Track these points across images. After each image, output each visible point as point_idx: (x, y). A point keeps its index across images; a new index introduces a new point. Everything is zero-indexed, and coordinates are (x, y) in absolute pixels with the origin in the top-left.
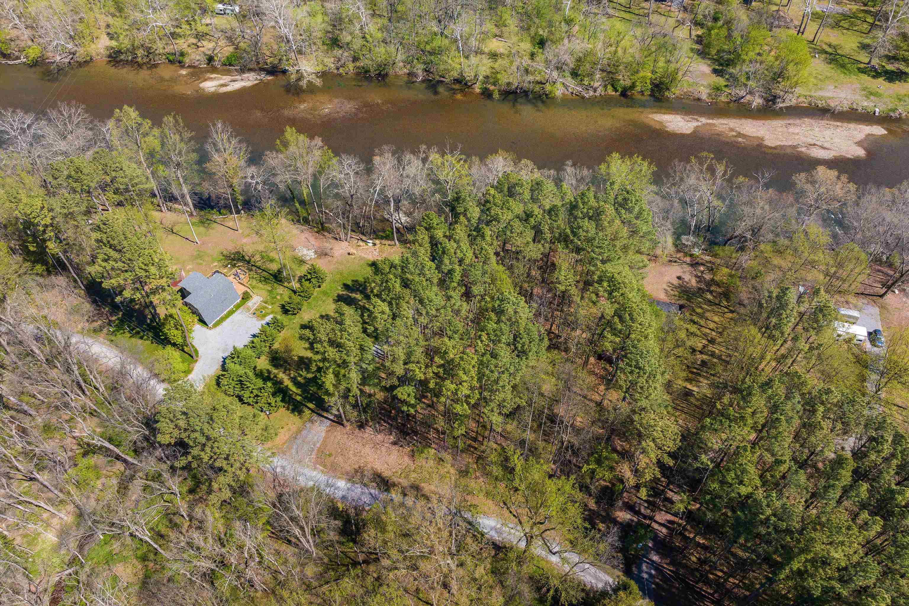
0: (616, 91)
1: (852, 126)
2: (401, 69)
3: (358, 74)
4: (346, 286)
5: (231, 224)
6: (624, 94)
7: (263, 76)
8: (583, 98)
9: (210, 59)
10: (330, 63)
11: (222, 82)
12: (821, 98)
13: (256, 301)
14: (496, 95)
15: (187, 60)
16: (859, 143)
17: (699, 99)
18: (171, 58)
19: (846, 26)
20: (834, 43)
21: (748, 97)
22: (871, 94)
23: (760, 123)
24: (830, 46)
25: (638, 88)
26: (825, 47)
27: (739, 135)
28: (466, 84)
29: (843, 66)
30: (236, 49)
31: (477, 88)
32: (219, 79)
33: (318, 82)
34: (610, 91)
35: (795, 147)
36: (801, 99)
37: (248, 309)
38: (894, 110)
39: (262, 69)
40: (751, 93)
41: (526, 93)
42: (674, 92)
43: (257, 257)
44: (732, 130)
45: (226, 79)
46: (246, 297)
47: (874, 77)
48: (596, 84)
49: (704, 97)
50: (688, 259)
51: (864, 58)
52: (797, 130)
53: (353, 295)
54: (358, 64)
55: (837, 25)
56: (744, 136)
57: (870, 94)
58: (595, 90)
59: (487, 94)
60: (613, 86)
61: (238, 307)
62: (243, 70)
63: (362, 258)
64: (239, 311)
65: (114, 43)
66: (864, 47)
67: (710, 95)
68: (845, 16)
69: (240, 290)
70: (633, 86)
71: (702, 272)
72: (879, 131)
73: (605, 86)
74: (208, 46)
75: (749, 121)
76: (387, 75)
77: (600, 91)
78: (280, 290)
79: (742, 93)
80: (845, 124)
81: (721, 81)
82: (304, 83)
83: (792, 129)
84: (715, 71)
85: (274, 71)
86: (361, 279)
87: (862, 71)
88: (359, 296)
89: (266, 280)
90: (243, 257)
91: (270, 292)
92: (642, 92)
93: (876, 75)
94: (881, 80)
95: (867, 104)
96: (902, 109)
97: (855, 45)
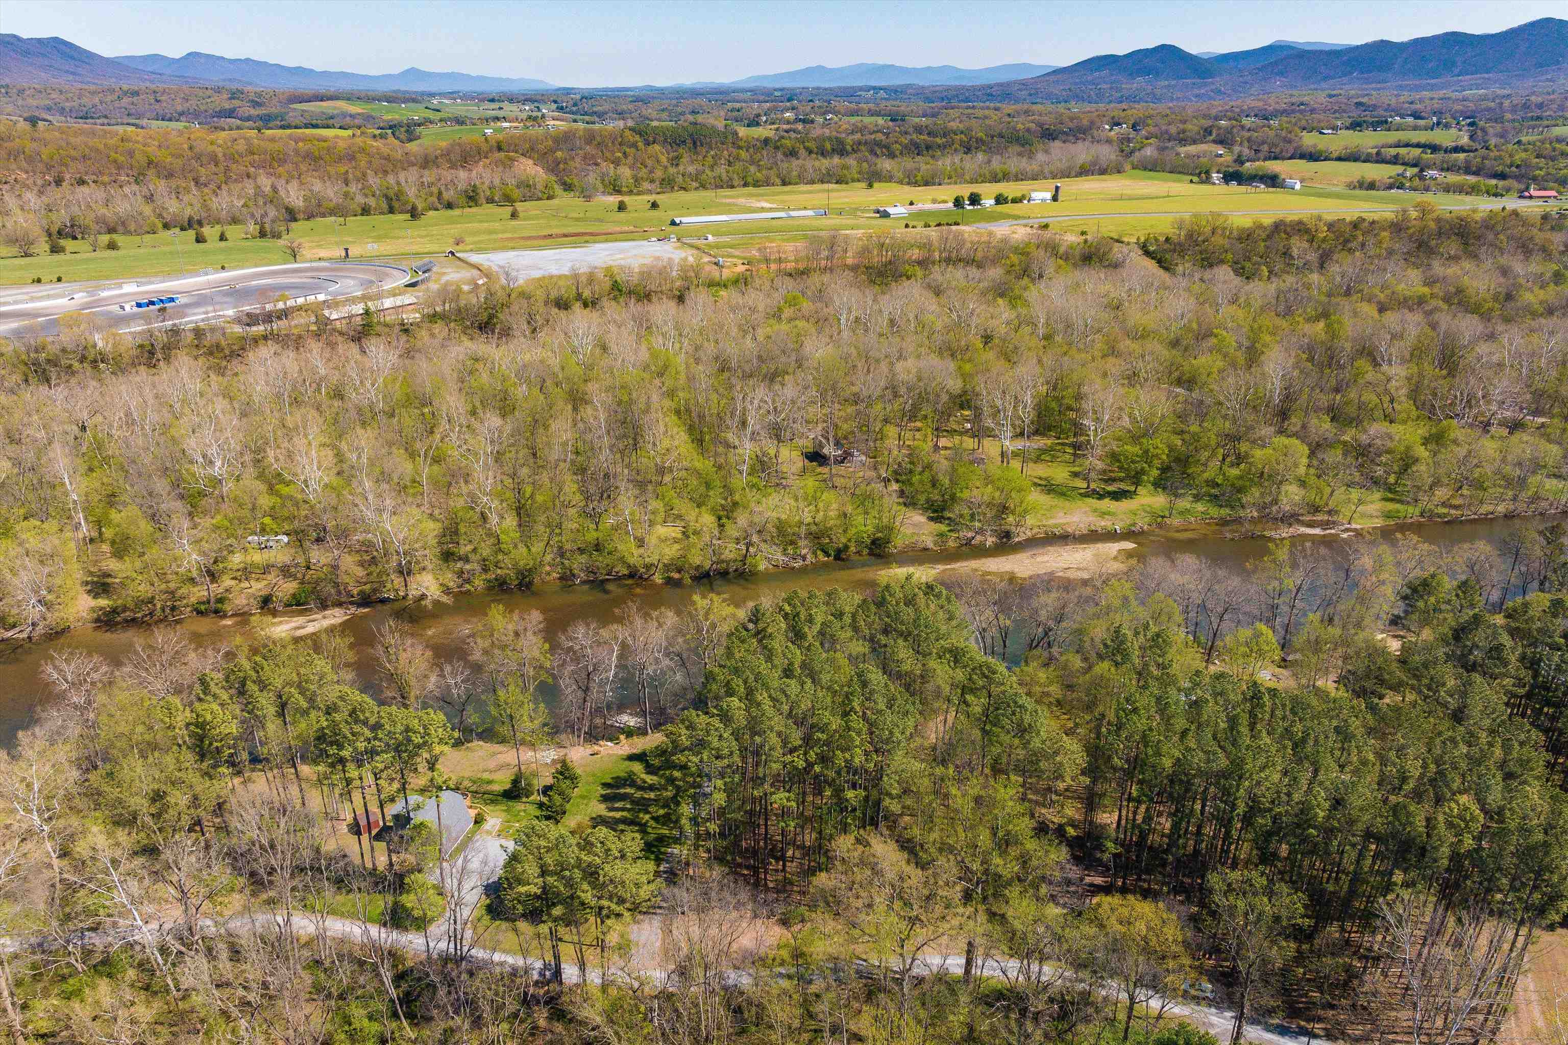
0: (828, 555)
1: (1099, 546)
2: (548, 574)
3: (490, 588)
4: (605, 785)
6: (838, 557)
7: (353, 609)
8: (793, 568)
9: (266, 601)
10: (450, 579)
11: (293, 625)
12: (1056, 526)
13: (493, 823)
15: (228, 608)
16: (1115, 560)
17: (926, 549)
18: (203, 607)
19: (1048, 459)
20: (1044, 475)
21: (979, 538)
22: (1105, 514)
23: (1003, 559)
24: (1041, 479)
25: (853, 549)
26: (1037, 481)
27: (986, 573)
28: (641, 577)
29: (1063, 494)
30: (302, 583)
31: (658, 579)
32: (287, 622)
34: (822, 557)
35: (1051, 573)
36: (1036, 530)
37: (489, 833)
38: (1134, 524)
39: (352, 603)
40: (981, 531)
41: (724, 574)
42: (899, 542)
43: (467, 783)
44: (977, 570)
45: (300, 620)
46: (479, 820)
47: (1099, 499)
48: (804, 552)
49: (930, 545)
51: (1080, 484)
52: (1046, 558)
53: (622, 791)
54: (489, 577)
55: (1038, 460)
56: (991, 573)
57: (1103, 514)
58: (804, 558)
59: (673, 582)
60: (822, 550)
61: (474, 833)
62: (324, 606)
63: (610, 755)
64: (478, 836)
65: (103, 602)
66: (1076, 475)
67: (936, 543)
68: (1043, 451)
69: (473, 813)
70: (846, 547)
72: (1129, 545)
73: (815, 553)
74: (258, 587)
75: (990, 560)
76: (531, 583)
77: (810, 558)
78: (519, 806)
79: (970, 535)
80: (1091, 546)
81: (943, 528)
83: (1039, 559)
84: (931, 519)
85: (365, 601)
86: (622, 774)
87: (1086, 495)
88: (629, 790)
89: (494, 802)
91: (507, 811)
92: (858, 553)
93: (1101, 497)
94: (1107, 500)
95: (1104, 524)
96: (1142, 523)
97: (1066, 475)
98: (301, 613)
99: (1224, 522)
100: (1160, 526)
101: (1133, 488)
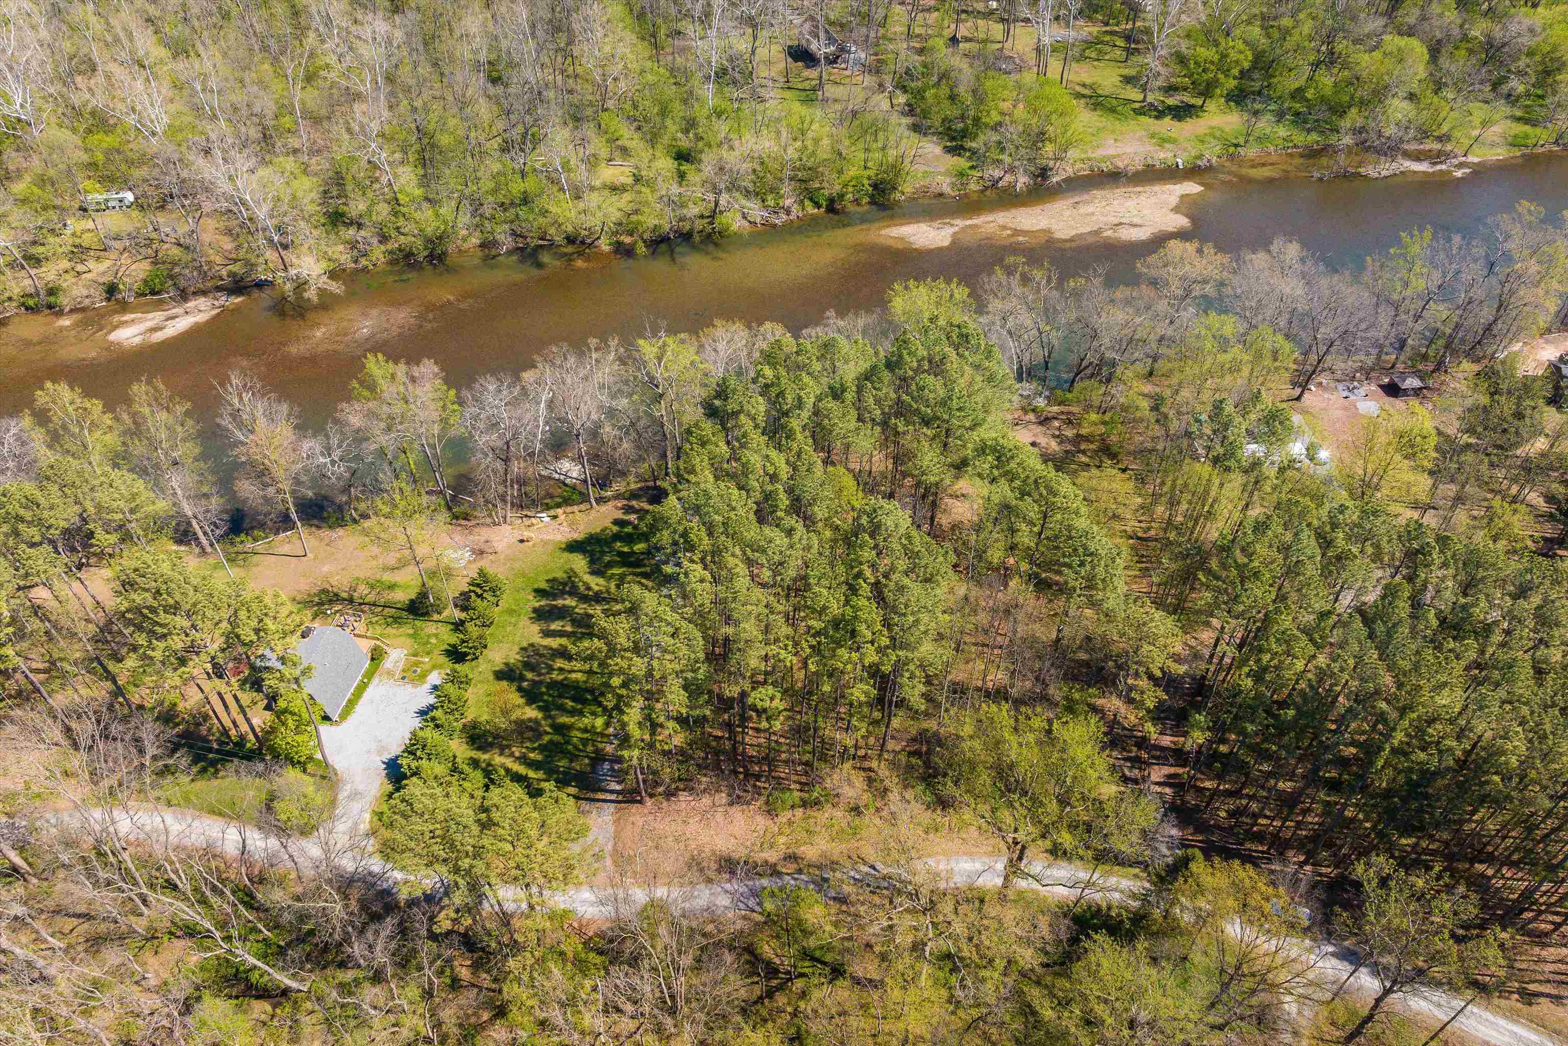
1: (1157, 188)
2: (464, 240)
3: (392, 263)
4: (540, 593)
5: (286, 549)
6: (831, 208)
7: (223, 299)
8: (774, 226)
9: (111, 290)
10: (342, 255)
11: (149, 324)
12: (1104, 159)
13: (396, 657)
14: (641, 249)
15: (64, 301)
16: (1176, 210)
17: (941, 195)
18: (31, 302)
19: (1093, 55)
20: (1088, 81)
21: (1008, 178)
22: (1164, 140)
23: (1037, 210)
24: (1084, 85)
25: (849, 196)
26: (1079, 89)
27: (1017, 232)
28: (583, 242)
29: (1113, 110)
30: (155, 263)
31: (604, 245)
32: (140, 320)
33: (335, 287)
34: (811, 209)
35: (1097, 232)
36: (1079, 165)
37: (390, 674)
38: (1200, 157)
39: (219, 289)
40: (1011, 170)
41: (686, 237)
42: (907, 188)
43: (363, 590)
44: (1004, 228)
45: (156, 318)
46: (376, 656)
47: (1157, 118)
48: (788, 202)
49: (947, 189)
50: (1031, 417)
51: (1134, 94)
52: (1090, 209)
53: (560, 602)
54: (389, 247)
55: (1082, 58)
56: (1025, 233)
57: (1163, 141)
58: (788, 212)
59: (624, 251)
60: (811, 199)
61: (370, 675)
62: (184, 295)
63: (545, 543)
64: (375, 681)
66: (1128, 80)
67: (953, 185)
68: (1089, 44)
69: (365, 646)
70: (842, 196)
71: (1059, 429)
72: (1192, 188)
73: (801, 203)
74: (97, 269)
75: (1022, 210)
76: (444, 253)
77: (796, 210)
78: (429, 628)
79: (997, 173)
80: (1147, 188)
81: (962, 163)
82: (311, 294)
83: (1084, 209)
84: (949, 150)
85: (238, 286)
86: (560, 575)
87: (1139, 112)
88: (570, 602)
89: (396, 620)
90: (336, 595)
91: (414, 636)
92: (857, 202)
93: (1160, 115)
94: (1167, 120)
95: (1163, 156)
96: (1212, 154)
97: (1116, 80)
99: (1312, 154)
100: (1231, 157)
101: (1199, 102)
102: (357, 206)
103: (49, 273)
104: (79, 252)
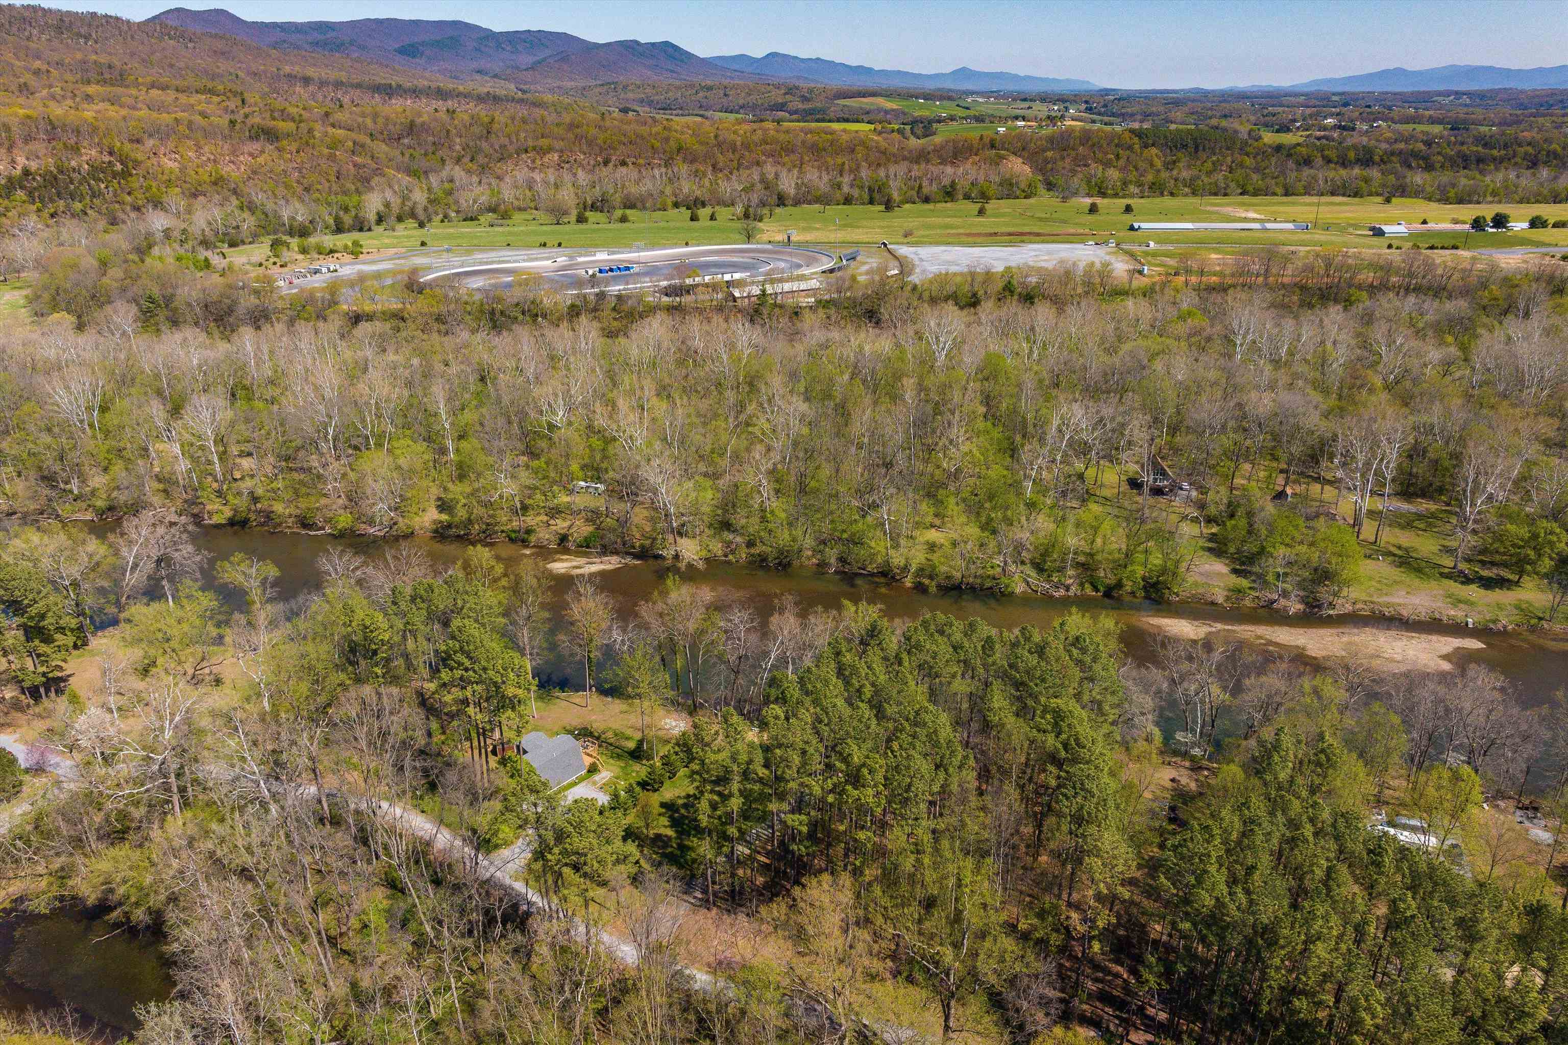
0: (1097, 590)
1: (1434, 638)
2: (809, 558)
3: (750, 563)
5: (577, 701)
6: (1108, 594)
7: (628, 560)
8: (1052, 597)
9: (563, 539)
10: (717, 548)
11: (575, 564)
12: (1390, 605)
13: (604, 775)
14: (933, 589)
15: (533, 539)
16: (1446, 657)
17: (1213, 603)
18: (513, 536)
19: (1422, 526)
20: (1405, 545)
21: (1283, 602)
22: (1460, 601)
24: (1399, 548)
25: (1127, 588)
26: (1393, 549)
27: (1270, 643)
28: (893, 577)
29: (1419, 571)
30: (597, 529)
31: (908, 583)
32: (571, 561)
33: (701, 565)
34: (1089, 590)
36: (1360, 606)
37: (595, 783)
38: (1495, 621)
39: (629, 553)
41: (972, 588)
42: (1180, 590)
43: (610, 735)
44: (1260, 637)
45: (581, 561)
46: (593, 770)
47: (1463, 583)
48: (1069, 582)
49: (1220, 600)
50: (1187, 764)
51: (1448, 562)
54: (752, 551)
55: (1409, 526)
56: (1277, 644)
57: (1458, 601)
58: (1067, 589)
59: (920, 588)
60: (1092, 584)
61: (581, 780)
62: (605, 551)
64: (584, 784)
65: (444, 517)
66: (1446, 550)
67: (1228, 598)
68: (1420, 517)
69: (588, 761)
70: (1120, 585)
73: (1082, 585)
74: (561, 525)
75: (1286, 629)
76: (789, 564)
77: (1075, 590)
78: (636, 767)
79: (1275, 596)
80: (1424, 636)
81: (1244, 583)
84: (1235, 571)
85: (644, 554)
87: (1445, 576)
89: (619, 757)
90: (592, 732)
91: (623, 768)
92: (1133, 593)
93: (1467, 580)
94: (1473, 587)
95: (1456, 613)
96: (1506, 621)
97: (1435, 548)
98: (586, 555)
100: (1533, 629)
101: (1514, 577)
102: (739, 520)
103: (531, 520)
104: (555, 512)
